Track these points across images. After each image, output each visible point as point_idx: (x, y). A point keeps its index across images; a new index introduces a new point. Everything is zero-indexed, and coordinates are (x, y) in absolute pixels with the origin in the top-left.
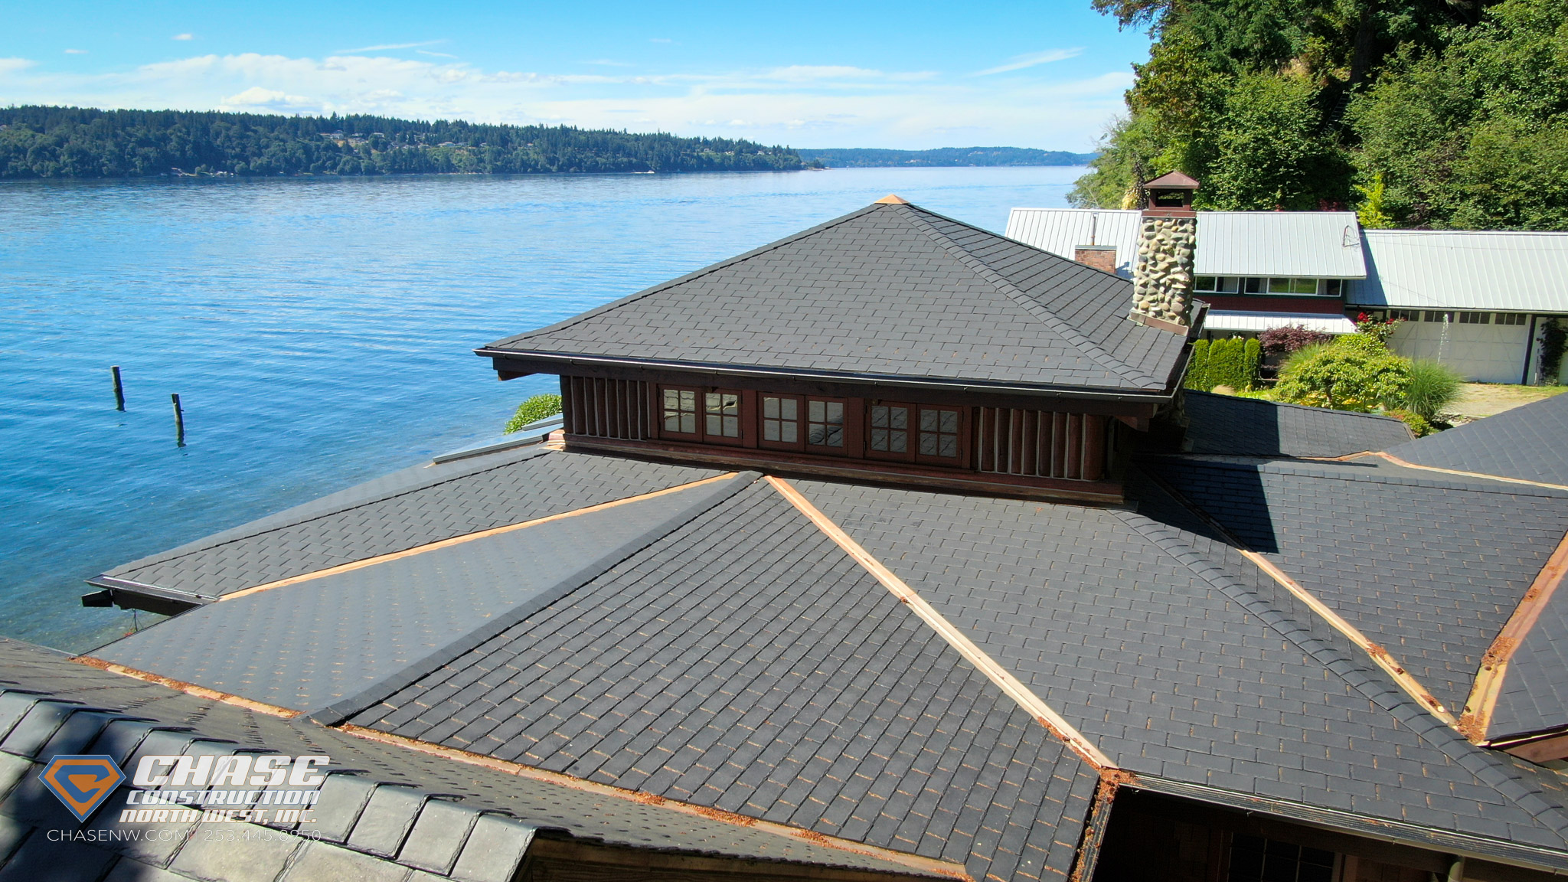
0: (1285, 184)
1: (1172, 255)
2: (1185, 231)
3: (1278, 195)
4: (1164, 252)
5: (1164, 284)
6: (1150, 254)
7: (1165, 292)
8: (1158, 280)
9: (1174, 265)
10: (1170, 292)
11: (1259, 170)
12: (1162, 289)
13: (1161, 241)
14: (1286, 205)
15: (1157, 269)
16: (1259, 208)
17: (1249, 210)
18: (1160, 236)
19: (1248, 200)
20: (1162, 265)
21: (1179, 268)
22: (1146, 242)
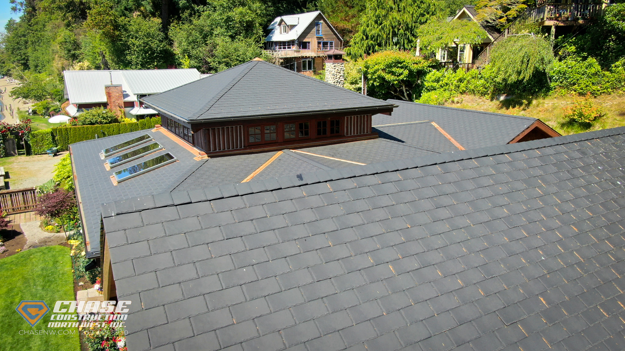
0: (157, 59)
1: (340, 73)
2: (342, 67)
3: (156, 64)
4: (339, 73)
5: (339, 82)
6: (335, 73)
7: (339, 84)
8: (337, 81)
9: (341, 76)
10: (340, 84)
11: (147, 54)
12: (338, 83)
13: (338, 69)
14: (159, 67)
15: (337, 77)
16: (149, 69)
17: (145, 69)
18: (337, 68)
19: (144, 66)
20: (338, 76)
21: (342, 77)
22: (334, 70)
